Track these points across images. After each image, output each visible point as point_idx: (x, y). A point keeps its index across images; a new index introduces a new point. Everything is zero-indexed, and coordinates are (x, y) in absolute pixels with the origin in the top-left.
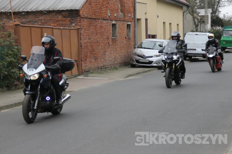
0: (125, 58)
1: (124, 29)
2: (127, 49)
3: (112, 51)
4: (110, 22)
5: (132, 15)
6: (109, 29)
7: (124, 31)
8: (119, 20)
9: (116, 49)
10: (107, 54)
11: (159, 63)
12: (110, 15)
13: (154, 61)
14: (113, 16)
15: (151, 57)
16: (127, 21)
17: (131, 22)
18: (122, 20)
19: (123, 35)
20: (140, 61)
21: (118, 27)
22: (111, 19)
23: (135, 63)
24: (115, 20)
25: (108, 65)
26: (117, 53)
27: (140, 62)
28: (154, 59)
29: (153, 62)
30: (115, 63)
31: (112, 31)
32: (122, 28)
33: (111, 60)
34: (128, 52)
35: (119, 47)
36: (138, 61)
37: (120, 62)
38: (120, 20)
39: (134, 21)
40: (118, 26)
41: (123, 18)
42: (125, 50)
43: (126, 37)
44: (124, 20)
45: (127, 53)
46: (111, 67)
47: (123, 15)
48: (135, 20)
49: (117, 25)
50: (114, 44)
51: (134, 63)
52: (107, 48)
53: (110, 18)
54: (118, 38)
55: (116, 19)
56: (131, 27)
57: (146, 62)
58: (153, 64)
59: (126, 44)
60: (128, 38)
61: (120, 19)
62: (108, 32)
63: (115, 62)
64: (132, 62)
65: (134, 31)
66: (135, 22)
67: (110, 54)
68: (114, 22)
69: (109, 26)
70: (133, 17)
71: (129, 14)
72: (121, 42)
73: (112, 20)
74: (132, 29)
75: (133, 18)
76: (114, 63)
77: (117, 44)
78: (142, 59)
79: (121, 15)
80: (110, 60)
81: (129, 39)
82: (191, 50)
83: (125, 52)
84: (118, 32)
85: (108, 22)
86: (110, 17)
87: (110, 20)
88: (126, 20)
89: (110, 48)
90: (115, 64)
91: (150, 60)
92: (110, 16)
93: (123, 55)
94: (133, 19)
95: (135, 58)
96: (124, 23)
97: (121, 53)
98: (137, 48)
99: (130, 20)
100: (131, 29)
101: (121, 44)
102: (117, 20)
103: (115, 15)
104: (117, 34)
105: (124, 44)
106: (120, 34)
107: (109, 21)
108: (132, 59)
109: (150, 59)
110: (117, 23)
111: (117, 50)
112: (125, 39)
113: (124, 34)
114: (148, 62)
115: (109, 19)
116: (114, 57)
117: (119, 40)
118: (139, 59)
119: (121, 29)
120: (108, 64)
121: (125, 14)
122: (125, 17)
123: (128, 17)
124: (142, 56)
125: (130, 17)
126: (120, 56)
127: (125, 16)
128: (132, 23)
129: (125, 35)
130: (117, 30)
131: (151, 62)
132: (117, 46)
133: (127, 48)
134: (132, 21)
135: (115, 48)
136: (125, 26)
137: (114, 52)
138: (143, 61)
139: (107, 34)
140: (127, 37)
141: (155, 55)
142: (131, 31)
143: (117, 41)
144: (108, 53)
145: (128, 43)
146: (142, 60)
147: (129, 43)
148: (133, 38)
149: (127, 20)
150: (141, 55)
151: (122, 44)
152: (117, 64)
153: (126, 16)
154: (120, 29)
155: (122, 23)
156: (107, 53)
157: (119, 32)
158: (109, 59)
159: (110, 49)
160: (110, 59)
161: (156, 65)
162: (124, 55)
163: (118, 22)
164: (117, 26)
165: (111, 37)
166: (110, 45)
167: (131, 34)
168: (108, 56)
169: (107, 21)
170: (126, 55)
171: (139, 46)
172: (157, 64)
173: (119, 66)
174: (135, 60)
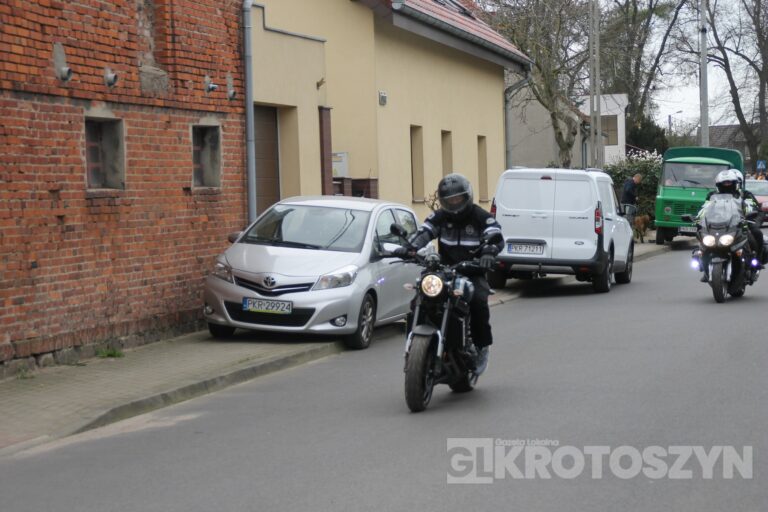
0: (185, 291)
1: (175, 149)
2: (195, 248)
3: (90, 259)
4: (67, 110)
5: (230, 80)
6: (59, 144)
7: (179, 156)
8: (140, 101)
9: (115, 246)
10: (47, 276)
11: (345, 316)
12: (65, 69)
13: (319, 307)
14: (95, 79)
15: (306, 287)
16: (191, 110)
17: (223, 114)
18: (160, 103)
19: (168, 179)
20: (251, 308)
21: (128, 139)
22: (77, 94)
23: (226, 318)
24: (107, 101)
25: (55, 339)
26: (128, 270)
27: (249, 312)
28: (318, 299)
29: (312, 311)
30: (114, 320)
31: (84, 158)
32: (161, 141)
33: (82, 309)
34: (200, 261)
35: (136, 239)
36: (237, 309)
37: (146, 312)
38: (146, 101)
39: (240, 110)
40: (129, 131)
41: (163, 95)
42: (180, 250)
43: (187, 190)
44: (172, 104)
45: (195, 268)
46: (76, 348)
47: (166, 79)
48: (244, 107)
49: (125, 128)
50: (102, 225)
51: (221, 320)
52: (47, 247)
53: (70, 89)
54: (131, 194)
55: (110, 97)
56: (222, 140)
57: (279, 311)
58: (313, 324)
59: (192, 223)
60: (203, 193)
61: (142, 96)
62: (57, 161)
63: (108, 316)
64: (213, 311)
65: (239, 162)
66: (244, 114)
67: (76, 277)
68: (99, 111)
69: (63, 127)
70: (231, 92)
71: (207, 79)
72: (152, 215)
73: (90, 100)
74: (228, 151)
75: (231, 99)
76: (104, 322)
77: (128, 224)
78: (258, 295)
79: (157, 78)
80: (71, 310)
81: (211, 197)
82: (524, 247)
83: (184, 263)
84: (131, 163)
85: (57, 110)
86: (66, 84)
87: (71, 97)
88: (188, 106)
89: (72, 245)
90: (112, 327)
91: (296, 306)
92: (64, 79)
93: (170, 279)
94: (235, 103)
95: (225, 293)
96: (176, 120)
97: (157, 268)
98: (242, 241)
99: (212, 108)
100: (222, 147)
101: (152, 224)
102: (124, 99)
103: (110, 76)
104: (125, 174)
105: (179, 221)
106: (148, 171)
107: (66, 104)
108: (209, 299)
109: (300, 299)
110: (127, 116)
111: (126, 255)
112: (181, 196)
113: (175, 172)
114: (288, 311)
115: (66, 92)
116: (101, 289)
117: (142, 202)
118: (245, 299)
119: (157, 148)
120: (53, 330)
121: (180, 76)
122: (180, 90)
123: (198, 94)
124: (259, 285)
125: (213, 89)
126: (145, 283)
127: (178, 83)
128: (229, 123)
129: (184, 178)
130: (126, 151)
131: (302, 315)
132: (128, 232)
133: (197, 240)
134: (228, 109)
135: (107, 244)
136: (179, 135)
137: (107, 264)
138: (263, 309)
139: (49, 170)
140: (194, 189)
141: (324, 279)
142: (223, 161)
143: (125, 209)
144: (52, 272)
145: (204, 218)
146: (257, 303)
147: (209, 219)
148: (238, 195)
149: (197, 107)
150: (253, 278)
151: (163, 223)
152: (128, 324)
153: (190, 83)
154: (148, 147)
155: (163, 117)
156: (48, 273)
157: (143, 163)
158: (64, 302)
159: (75, 252)
160: (75, 301)
161: (327, 327)
162: (179, 278)
163: (132, 111)
164: (125, 134)
165: (80, 187)
166: (71, 229)
167: (222, 173)
168: (56, 288)
169: (49, 104)
170: (188, 276)
171: (250, 234)
172: (333, 322)
173: (140, 334)
174: (227, 303)
